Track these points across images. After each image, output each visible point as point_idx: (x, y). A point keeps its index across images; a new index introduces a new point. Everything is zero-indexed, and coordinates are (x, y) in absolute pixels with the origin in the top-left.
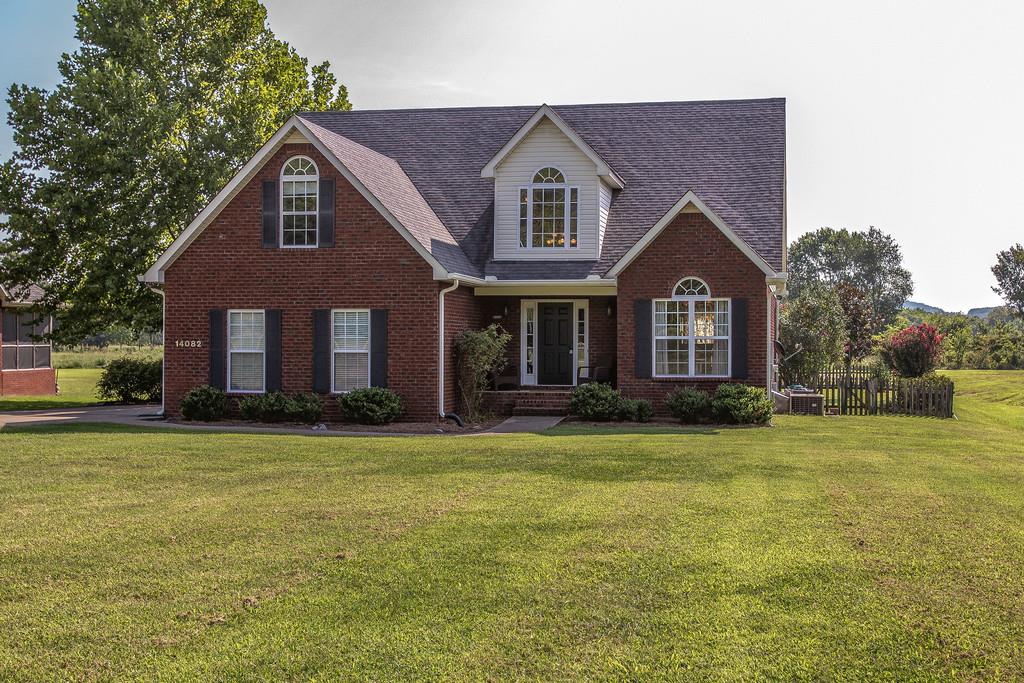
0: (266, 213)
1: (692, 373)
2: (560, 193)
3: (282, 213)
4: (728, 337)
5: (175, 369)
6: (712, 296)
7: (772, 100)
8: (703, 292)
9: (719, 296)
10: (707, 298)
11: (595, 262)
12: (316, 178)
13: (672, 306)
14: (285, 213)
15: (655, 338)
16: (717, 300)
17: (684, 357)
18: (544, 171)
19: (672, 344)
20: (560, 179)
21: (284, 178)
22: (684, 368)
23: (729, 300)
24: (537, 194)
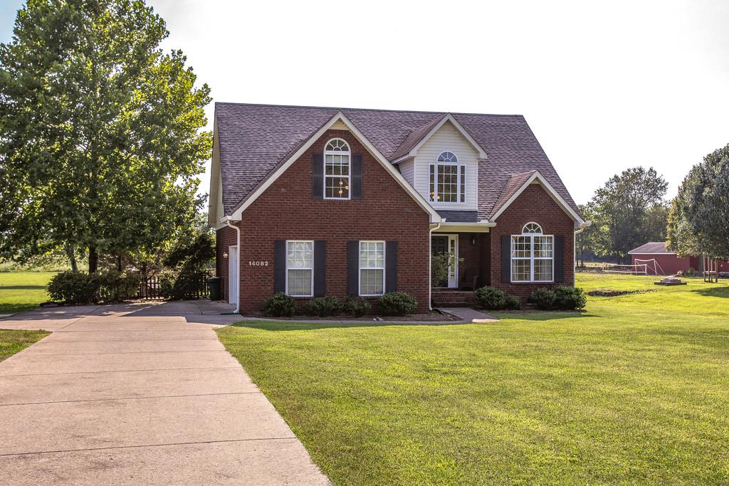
0: (314, 175)
1: (532, 280)
2: (454, 168)
3: (325, 176)
4: (553, 258)
5: (249, 280)
6: (544, 234)
7: (516, 116)
8: (538, 231)
9: (548, 234)
10: (541, 235)
11: (476, 212)
12: (349, 153)
13: (521, 239)
14: (327, 176)
15: (512, 258)
16: (546, 236)
17: (528, 269)
18: (445, 154)
19: (520, 262)
20: (455, 160)
21: (326, 152)
22: (527, 277)
23: (553, 236)
24: (440, 168)
